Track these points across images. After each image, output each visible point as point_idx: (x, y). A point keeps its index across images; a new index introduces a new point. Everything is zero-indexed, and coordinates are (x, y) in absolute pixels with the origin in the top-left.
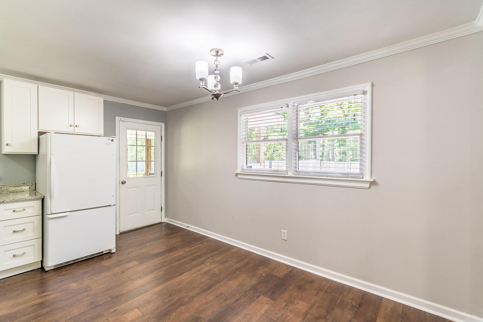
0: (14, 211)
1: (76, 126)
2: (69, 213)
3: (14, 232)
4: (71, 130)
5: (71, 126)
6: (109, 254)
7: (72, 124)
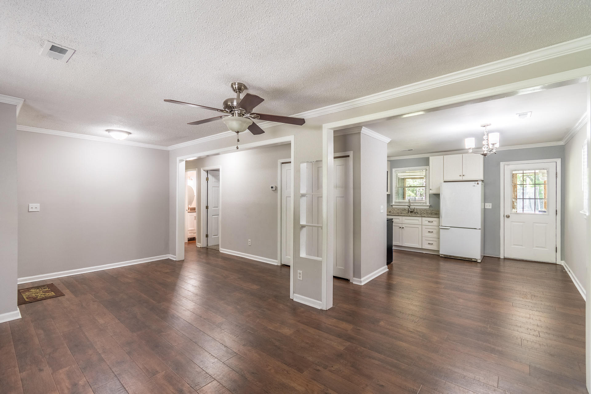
0: (429, 222)
1: (464, 175)
2: (450, 227)
3: (429, 232)
4: (460, 179)
5: (460, 176)
6: (476, 262)
7: (461, 174)
